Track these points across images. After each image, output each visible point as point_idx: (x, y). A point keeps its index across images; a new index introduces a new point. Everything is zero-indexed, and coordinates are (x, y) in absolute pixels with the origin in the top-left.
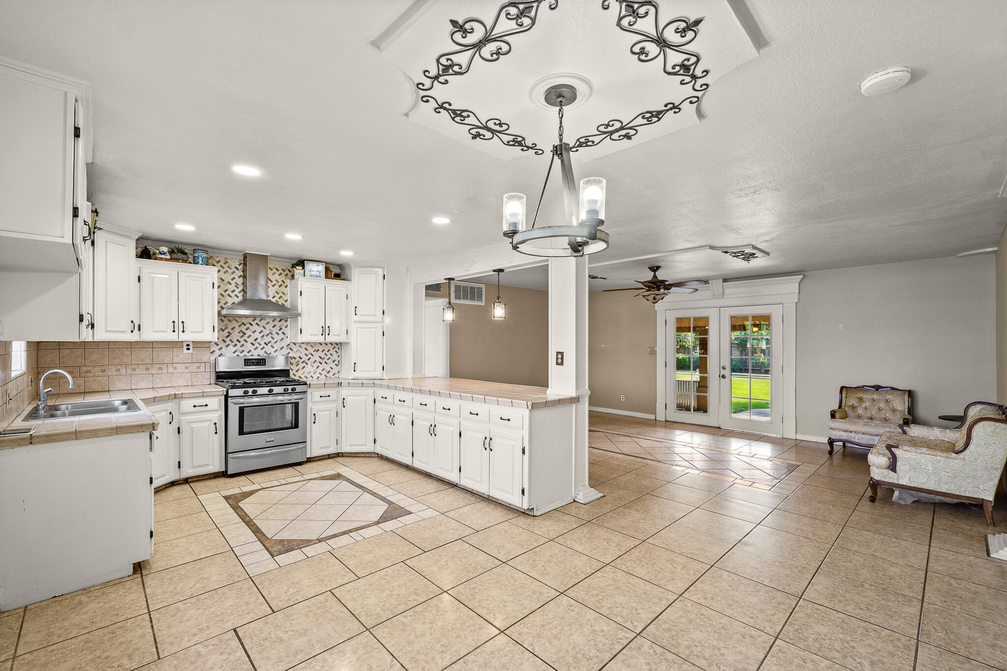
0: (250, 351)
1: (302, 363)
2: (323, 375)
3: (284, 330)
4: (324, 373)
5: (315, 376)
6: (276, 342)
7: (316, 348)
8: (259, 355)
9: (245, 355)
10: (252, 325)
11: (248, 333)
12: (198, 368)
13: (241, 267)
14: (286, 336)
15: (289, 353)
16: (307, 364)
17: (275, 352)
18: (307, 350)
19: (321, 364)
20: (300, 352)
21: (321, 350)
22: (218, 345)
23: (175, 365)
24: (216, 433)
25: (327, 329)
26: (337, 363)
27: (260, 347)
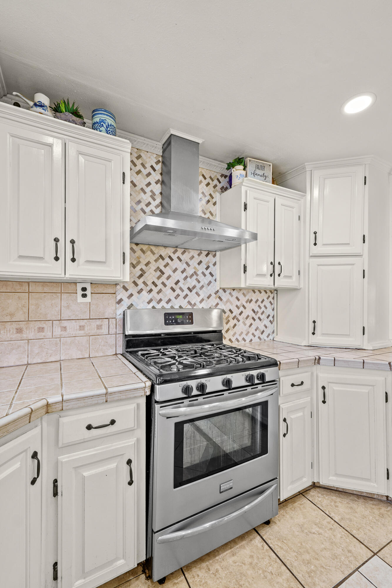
0: (169, 300)
3: (212, 269)
4: (258, 333)
6: (203, 287)
7: (248, 297)
8: (181, 307)
9: (163, 308)
10: (172, 260)
11: (168, 271)
12: (99, 327)
13: (158, 167)
14: (214, 278)
15: (218, 304)
16: (239, 321)
17: (202, 303)
18: (238, 300)
19: (254, 320)
20: (231, 303)
21: (254, 300)
22: (127, 290)
23: (65, 324)
24: (130, 483)
25: (277, 267)
26: (272, 319)
27: (182, 295)
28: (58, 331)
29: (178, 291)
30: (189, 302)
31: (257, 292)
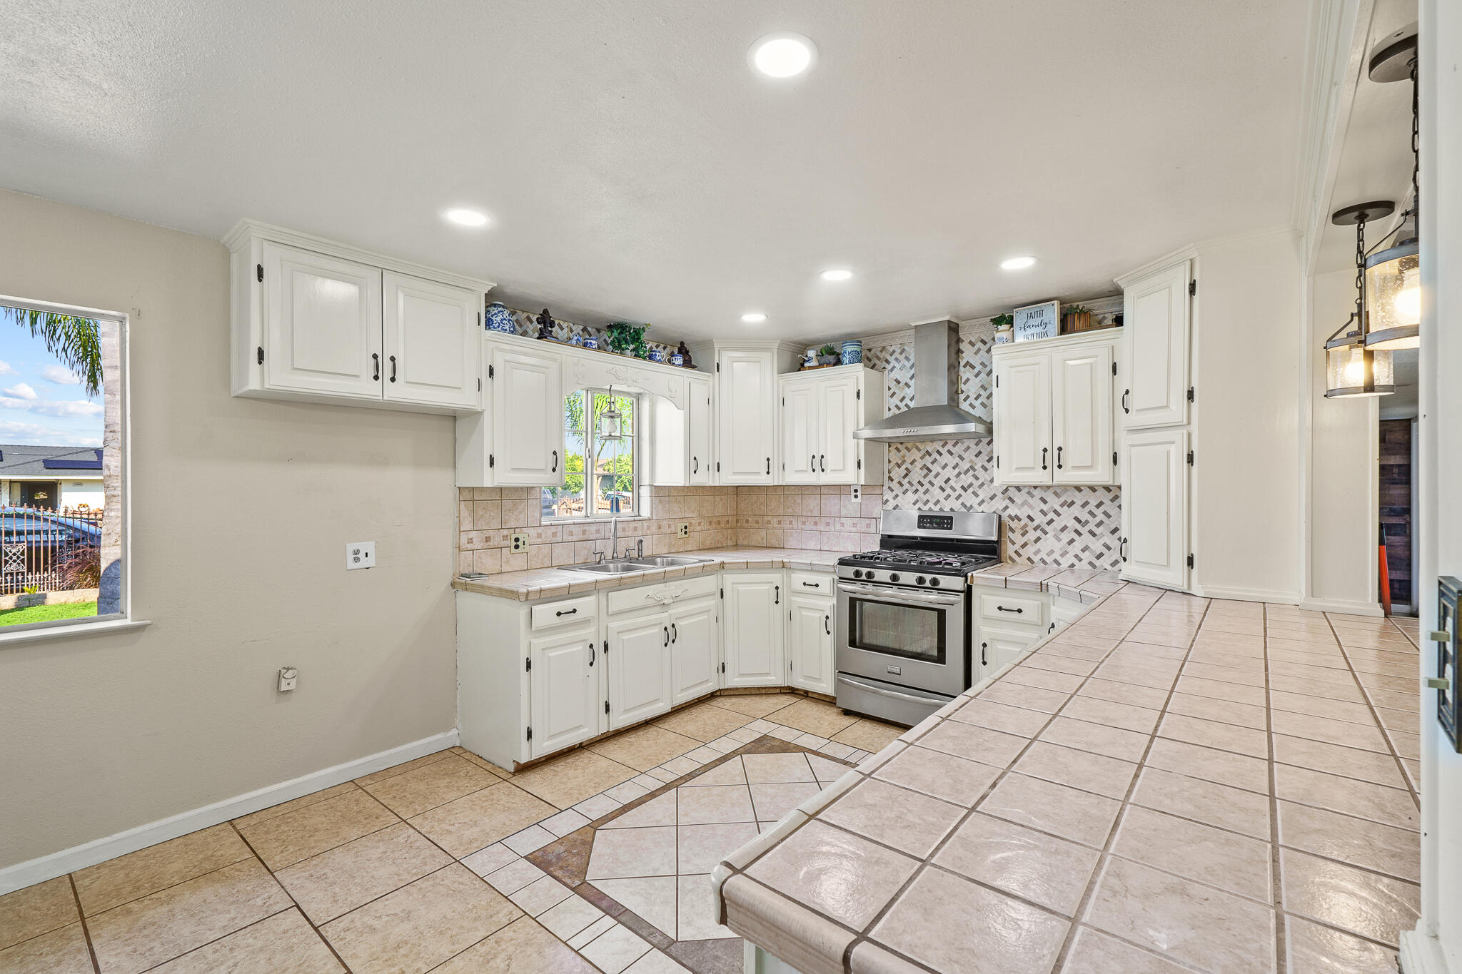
0: (938, 501)
1: (1035, 529)
2: (1085, 562)
5: (1065, 563)
6: (983, 484)
7: (1067, 497)
10: (940, 454)
11: (936, 468)
12: (868, 526)
15: (1006, 507)
16: (1046, 533)
17: (980, 504)
18: (1045, 502)
19: (1080, 534)
20: (1031, 507)
21: (1079, 502)
22: (892, 491)
27: (954, 495)
28: (838, 527)
29: (948, 491)
30: (963, 504)
31: (1086, 491)
